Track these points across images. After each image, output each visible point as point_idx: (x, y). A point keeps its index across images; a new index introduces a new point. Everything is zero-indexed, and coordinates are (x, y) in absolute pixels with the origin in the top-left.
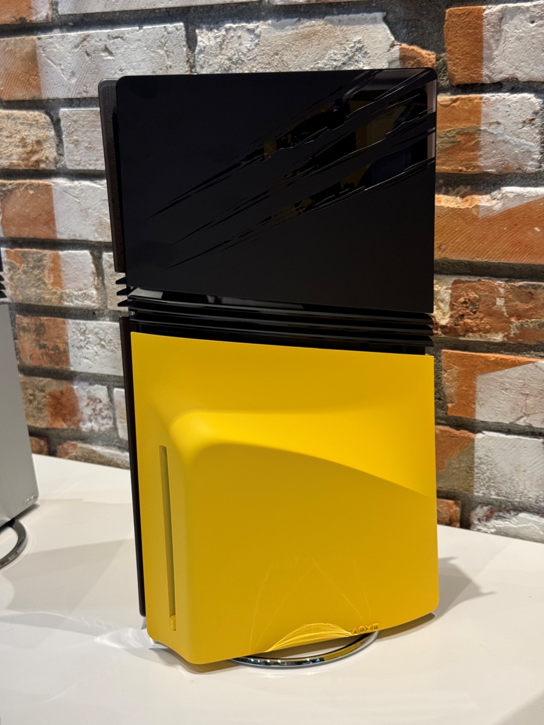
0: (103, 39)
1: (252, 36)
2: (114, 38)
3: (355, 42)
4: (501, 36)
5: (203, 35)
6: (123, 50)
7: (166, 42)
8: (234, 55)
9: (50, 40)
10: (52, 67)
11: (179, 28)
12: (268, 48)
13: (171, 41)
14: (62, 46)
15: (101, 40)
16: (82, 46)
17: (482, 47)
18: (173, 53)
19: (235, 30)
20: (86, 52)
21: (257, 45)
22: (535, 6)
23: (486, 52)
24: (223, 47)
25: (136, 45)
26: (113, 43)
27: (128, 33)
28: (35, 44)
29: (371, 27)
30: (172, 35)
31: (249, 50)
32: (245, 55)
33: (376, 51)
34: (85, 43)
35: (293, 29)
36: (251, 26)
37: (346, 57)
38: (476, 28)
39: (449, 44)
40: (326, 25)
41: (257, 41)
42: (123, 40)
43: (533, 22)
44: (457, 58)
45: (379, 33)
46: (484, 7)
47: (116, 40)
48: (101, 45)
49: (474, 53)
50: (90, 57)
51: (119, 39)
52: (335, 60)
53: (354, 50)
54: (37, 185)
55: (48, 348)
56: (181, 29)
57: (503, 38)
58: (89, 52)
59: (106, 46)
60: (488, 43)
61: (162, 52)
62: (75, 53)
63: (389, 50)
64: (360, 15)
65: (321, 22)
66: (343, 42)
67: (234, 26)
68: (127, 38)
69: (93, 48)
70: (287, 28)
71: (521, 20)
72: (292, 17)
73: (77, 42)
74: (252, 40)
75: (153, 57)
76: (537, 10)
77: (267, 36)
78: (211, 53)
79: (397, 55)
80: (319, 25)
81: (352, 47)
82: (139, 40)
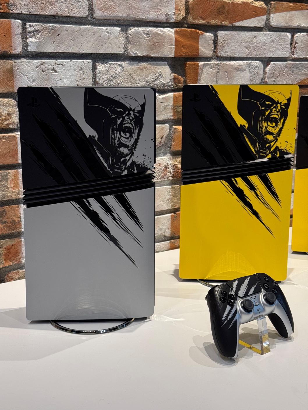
0: (52, 65)
1: (121, 67)
2: (58, 64)
3: (159, 72)
4: (202, 72)
5: (99, 66)
6: (62, 70)
7: (83, 68)
8: (114, 75)
9: (22, 63)
10: (22, 76)
11: (90, 62)
12: (127, 72)
13: (86, 67)
14: (29, 66)
15: (51, 65)
16: (41, 67)
17: (198, 76)
18: (86, 72)
19: (113, 64)
20: (43, 70)
21: (122, 71)
22: (212, 63)
23: (199, 77)
24: (108, 71)
25: (69, 68)
26: (58, 67)
27: (65, 63)
28: (13, 65)
29: (164, 67)
30: (87, 65)
31: (120, 73)
32: (118, 75)
33: (166, 76)
34: (42, 66)
35: (137, 66)
36: (120, 63)
37: (156, 77)
38: (196, 69)
39: (188, 74)
40: (149, 65)
41: (123, 69)
42: (63, 65)
43: (211, 68)
44: (190, 79)
45: (167, 69)
46: (199, 63)
47: (59, 65)
48: (51, 67)
49: (195, 78)
50: (44, 73)
51: (61, 65)
52: (152, 78)
53: (159, 75)
54: (8, 137)
55: (8, 222)
56: (91, 62)
57: (203, 73)
58: (44, 70)
59: (53, 68)
60: (200, 75)
61: (81, 72)
62: (36, 70)
63: (170, 76)
64: (160, 62)
65: (147, 64)
66: (155, 72)
67: (114, 63)
68: (65, 65)
69: (46, 69)
70: (135, 65)
71: (208, 67)
72: (136, 61)
73: (38, 65)
74: (121, 69)
75: (77, 74)
76: (213, 65)
77: (127, 68)
78: (104, 73)
79: (173, 77)
80: (146, 65)
81: (158, 74)
82: (71, 66)
